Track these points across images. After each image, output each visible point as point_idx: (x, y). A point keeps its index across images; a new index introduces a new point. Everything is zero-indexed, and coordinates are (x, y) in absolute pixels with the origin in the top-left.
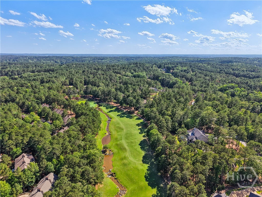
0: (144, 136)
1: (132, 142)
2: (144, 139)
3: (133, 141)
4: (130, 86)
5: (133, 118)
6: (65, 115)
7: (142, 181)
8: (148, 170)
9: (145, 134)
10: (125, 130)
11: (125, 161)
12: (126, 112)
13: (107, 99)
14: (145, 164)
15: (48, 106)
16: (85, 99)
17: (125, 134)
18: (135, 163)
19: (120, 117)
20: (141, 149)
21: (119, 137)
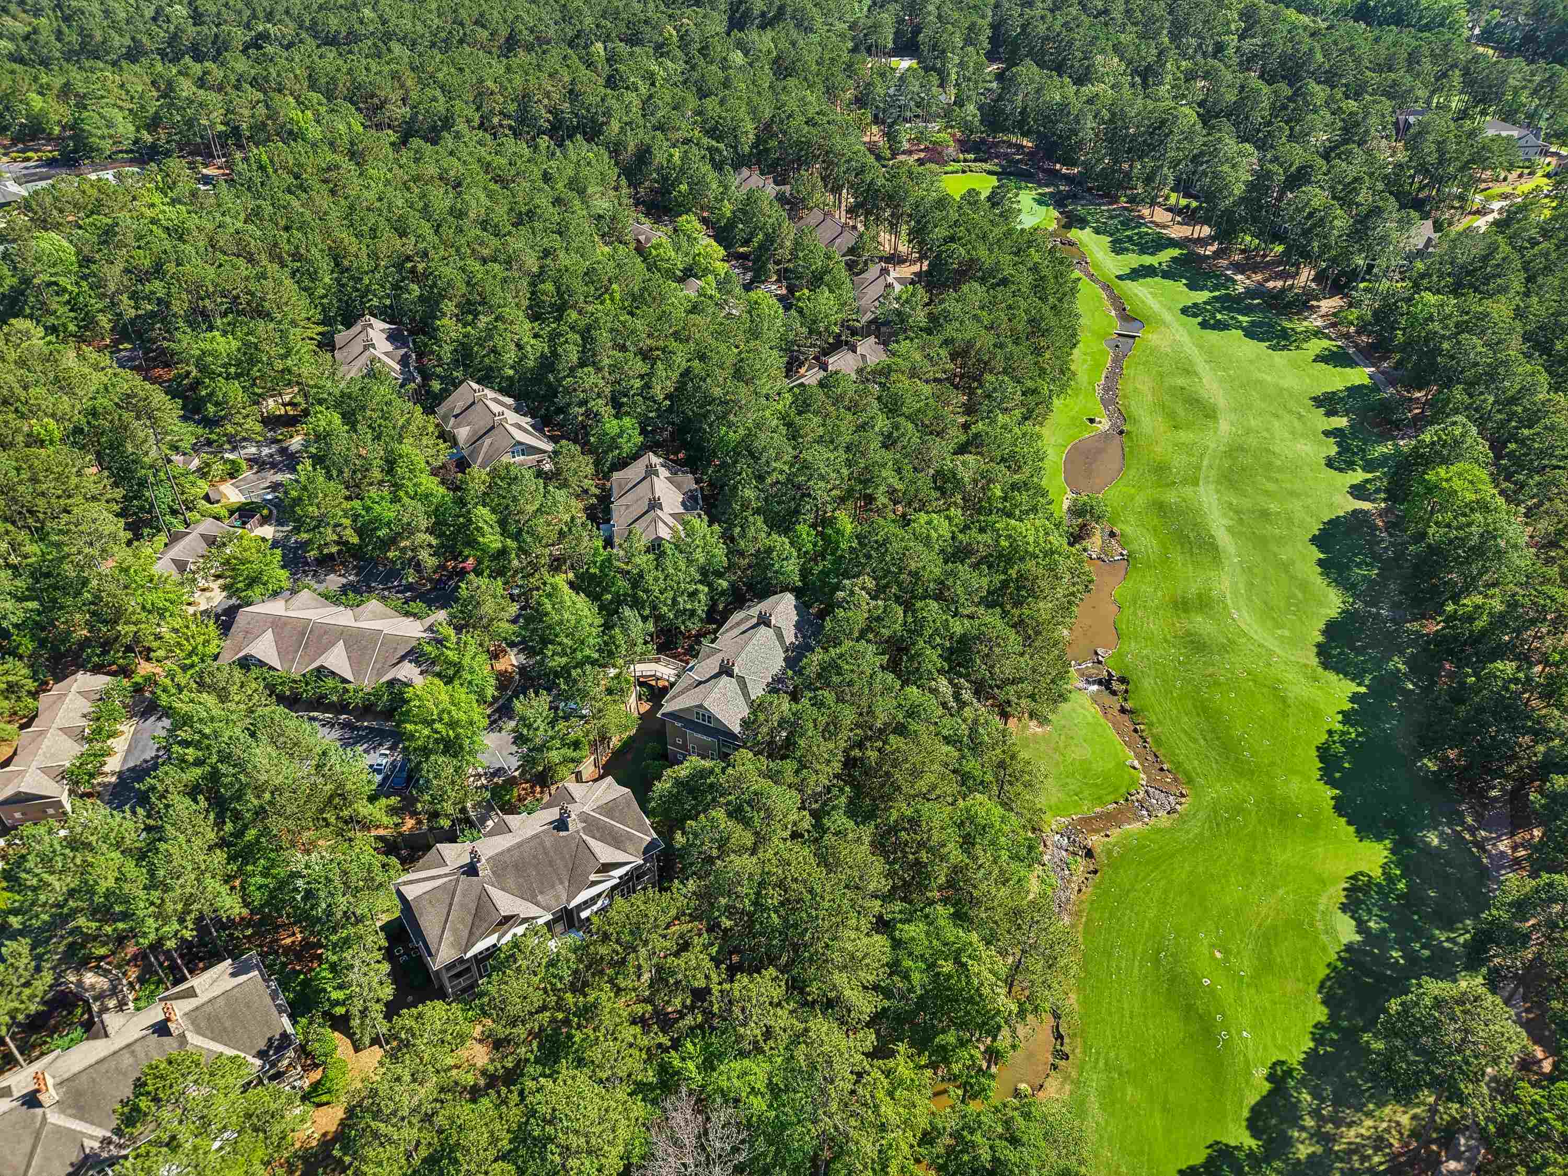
0: (1358, 491)
1: (1265, 514)
2: (1354, 511)
3: (1273, 507)
4: (1318, 92)
5: (1298, 348)
6: (866, 263)
7: (1295, 772)
8: (1347, 717)
9: (1369, 476)
10: (1225, 426)
11: (1201, 624)
12: (1250, 293)
13: (1126, 181)
14: (1332, 676)
15: (771, 189)
16: (985, 161)
17: (1222, 448)
18: (1271, 653)
19: (1204, 325)
20: (1319, 570)
21: (1178, 461)
